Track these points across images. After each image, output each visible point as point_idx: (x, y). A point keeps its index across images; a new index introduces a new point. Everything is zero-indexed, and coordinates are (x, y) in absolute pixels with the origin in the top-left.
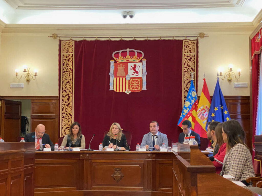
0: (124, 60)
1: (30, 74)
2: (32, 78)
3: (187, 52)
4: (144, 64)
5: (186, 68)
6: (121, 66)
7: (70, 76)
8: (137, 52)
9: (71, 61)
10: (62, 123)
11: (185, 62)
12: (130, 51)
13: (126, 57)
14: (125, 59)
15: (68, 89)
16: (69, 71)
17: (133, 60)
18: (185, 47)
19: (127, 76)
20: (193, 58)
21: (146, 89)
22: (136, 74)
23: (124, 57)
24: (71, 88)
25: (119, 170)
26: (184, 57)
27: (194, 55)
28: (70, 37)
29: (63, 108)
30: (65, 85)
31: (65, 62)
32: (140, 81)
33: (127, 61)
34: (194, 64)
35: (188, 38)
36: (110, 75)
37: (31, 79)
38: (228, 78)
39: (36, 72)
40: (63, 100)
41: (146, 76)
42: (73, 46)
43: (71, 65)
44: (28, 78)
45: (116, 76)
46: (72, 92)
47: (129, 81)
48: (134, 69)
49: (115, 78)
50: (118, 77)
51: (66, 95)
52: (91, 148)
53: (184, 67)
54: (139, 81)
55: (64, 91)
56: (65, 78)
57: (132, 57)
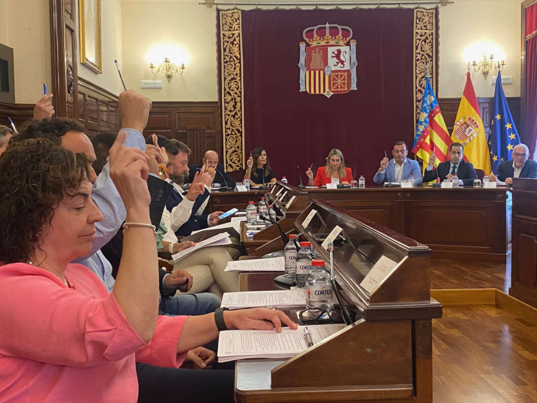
0: (321, 42)
1: (172, 65)
2: (175, 72)
3: (420, 28)
4: (354, 49)
5: (420, 54)
6: (317, 52)
7: (236, 69)
8: (342, 29)
9: (238, 43)
10: (226, 144)
11: (418, 44)
12: (330, 27)
13: (325, 37)
14: (322, 40)
15: (234, 90)
16: (234, 61)
17: (336, 43)
18: (418, 20)
19: (326, 69)
20: (430, 38)
21: (356, 89)
22: (340, 65)
23: (322, 37)
24: (238, 89)
26: (416, 36)
27: (432, 33)
28: (234, 4)
29: (226, 120)
30: (229, 84)
31: (226, 47)
32: (347, 76)
33: (326, 44)
34: (432, 47)
35: (421, 6)
36: (300, 67)
37: (174, 74)
38: (483, 70)
40: (226, 108)
41: (357, 67)
42: (239, 19)
43: (237, 51)
44: (169, 73)
45: (309, 69)
46: (240, 95)
47: (330, 76)
48: (338, 56)
49: (308, 72)
50: (312, 70)
51: (231, 99)
53: (416, 52)
54: (345, 76)
55: (227, 93)
56: (228, 72)
57: (334, 37)
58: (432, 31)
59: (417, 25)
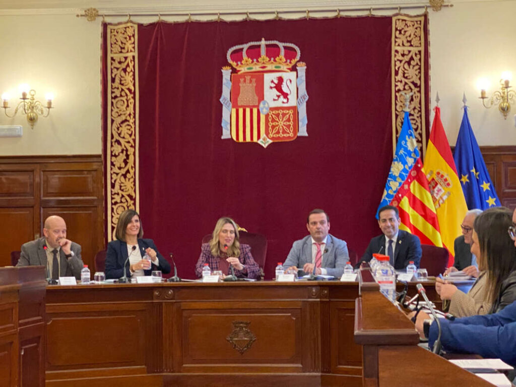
0: (254, 67)
1: (36, 104)
2: (40, 113)
3: (401, 45)
4: (302, 76)
5: (401, 82)
6: (248, 81)
7: (130, 108)
8: (285, 48)
9: (132, 71)
10: (112, 217)
11: (399, 68)
12: (267, 46)
13: (260, 60)
14: (256, 64)
15: (126, 137)
16: (127, 95)
18: (398, 32)
19: (261, 105)
20: (416, 59)
21: (306, 135)
22: (282, 99)
23: (255, 60)
24: (131, 135)
25: (245, 325)
26: (395, 56)
27: (420, 52)
28: (126, 15)
29: (113, 182)
30: (118, 129)
31: (115, 75)
32: (292, 115)
33: (262, 69)
34: (420, 72)
35: (403, 12)
36: (222, 103)
37: (39, 116)
38: (500, 104)
39: (50, 99)
40: (112, 164)
41: (307, 102)
42: (134, 36)
43: (131, 81)
44: (32, 114)
45: (235, 105)
46: (133, 145)
47: (267, 116)
48: (278, 87)
49: (234, 110)
50: (241, 107)
51: (120, 151)
52: (178, 275)
53: (395, 79)
54: (289, 116)
55: (115, 142)
56: (117, 112)
57: (272, 59)
58: (419, 49)
59: (397, 40)
